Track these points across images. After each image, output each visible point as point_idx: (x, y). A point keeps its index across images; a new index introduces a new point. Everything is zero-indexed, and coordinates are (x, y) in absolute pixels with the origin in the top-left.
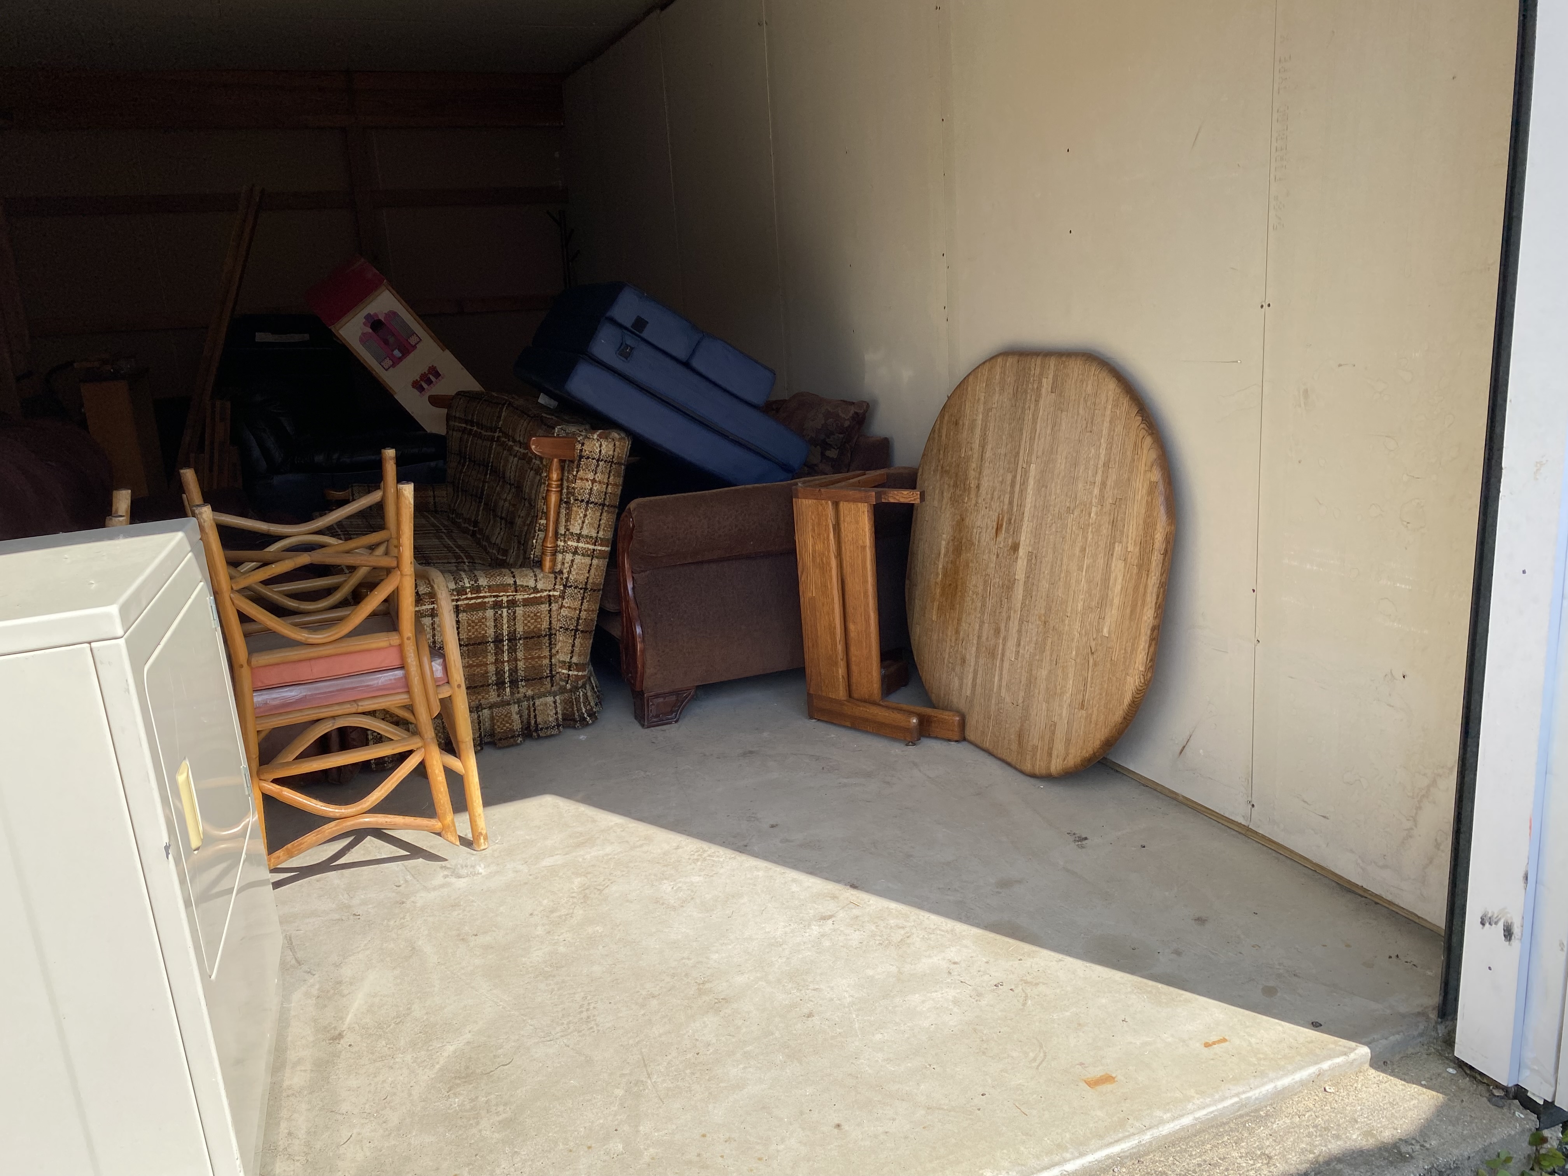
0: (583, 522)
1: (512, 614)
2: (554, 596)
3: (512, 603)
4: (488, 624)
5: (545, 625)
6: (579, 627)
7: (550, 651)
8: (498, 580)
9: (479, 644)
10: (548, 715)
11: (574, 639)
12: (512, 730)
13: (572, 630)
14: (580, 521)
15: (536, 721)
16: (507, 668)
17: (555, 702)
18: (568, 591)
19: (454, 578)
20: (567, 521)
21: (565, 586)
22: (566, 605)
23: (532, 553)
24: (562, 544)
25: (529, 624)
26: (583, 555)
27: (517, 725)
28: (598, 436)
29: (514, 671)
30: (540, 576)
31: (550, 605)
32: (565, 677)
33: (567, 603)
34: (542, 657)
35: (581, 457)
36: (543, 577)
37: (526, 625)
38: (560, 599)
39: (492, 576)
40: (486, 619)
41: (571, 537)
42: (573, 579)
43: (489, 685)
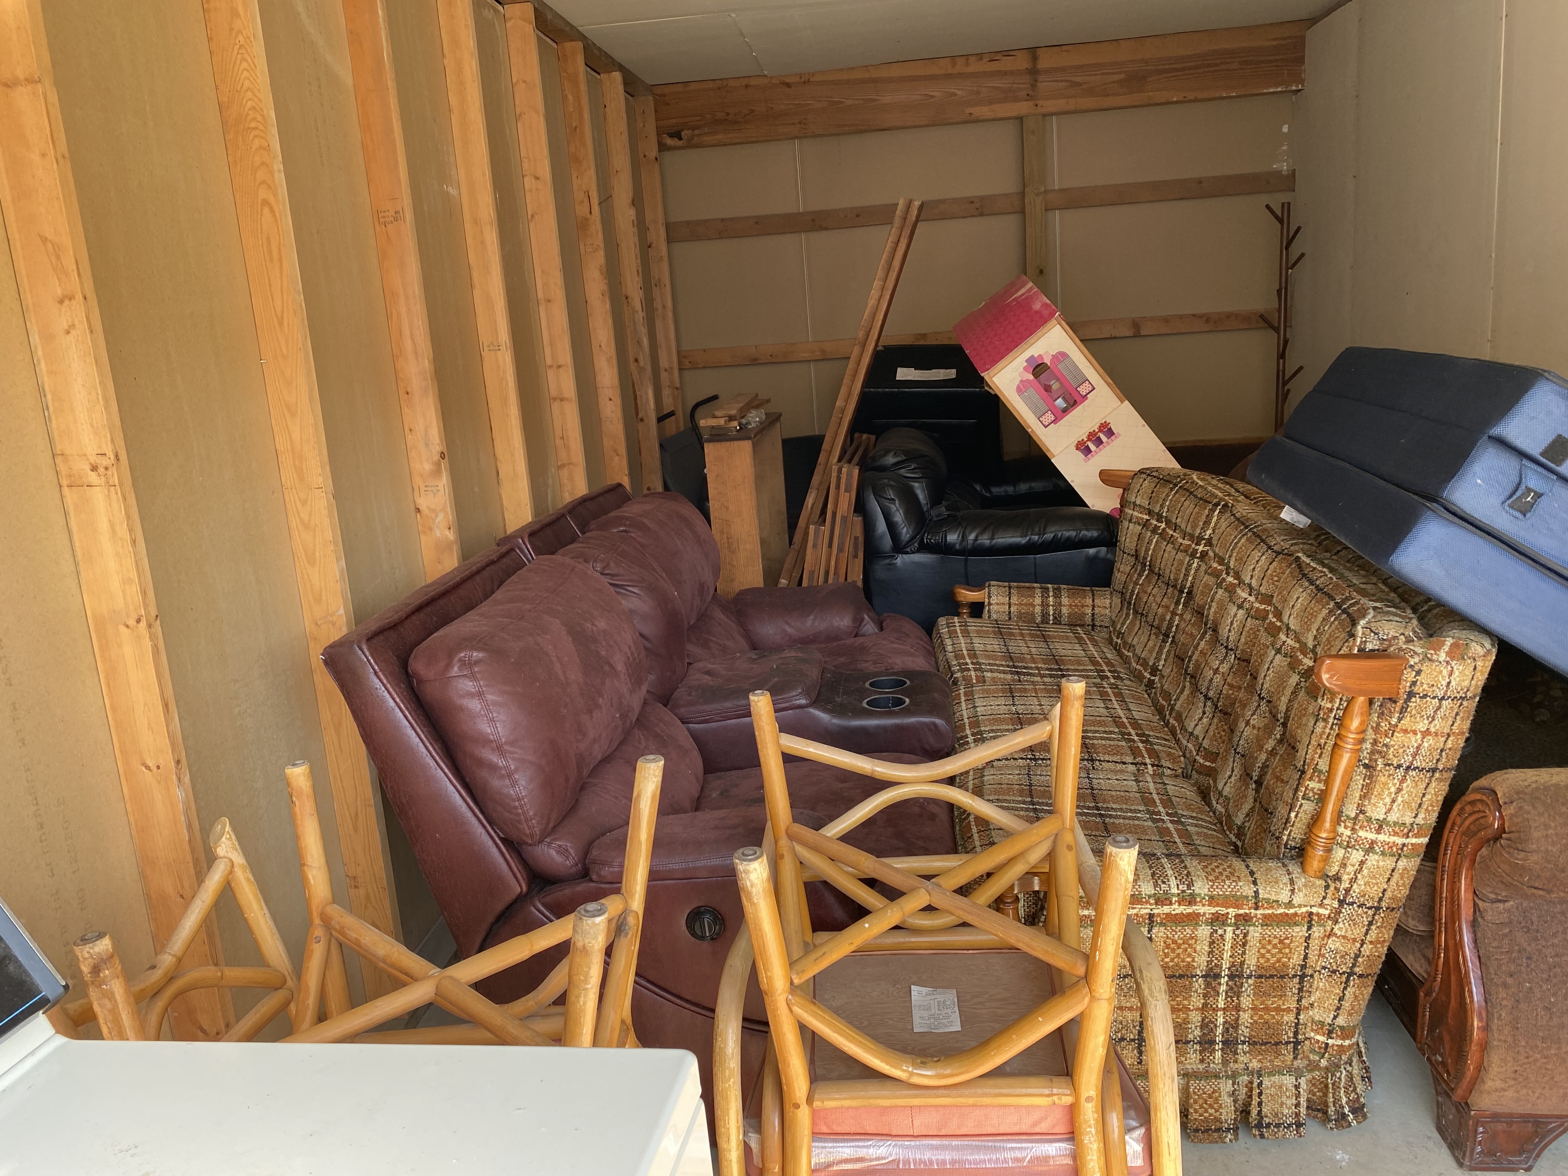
0: (1393, 801)
1: (1241, 937)
2: (1318, 914)
3: (1246, 919)
4: (1198, 948)
5: (1296, 959)
6: (1357, 970)
7: (1299, 1001)
8: (1227, 888)
9: (1181, 976)
10: (1282, 1104)
11: (1345, 988)
12: (1218, 1120)
13: (1344, 973)
14: (1388, 800)
15: (1260, 1112)
16: (1221, 1020)
17: (1297, 1087)
18: (1346, 910)
19: (1153, 875)
20: (1363, 797)
21: (1341, 902)
22: (1339, 933)
23: (1287, 833)
24: (1348, 832)
25: (1268, 956)
26: (1383, 853)
27: (1228, 1113)
29: (1232, 1026)
30: (1300, 882)
31: (1309, 928)
32: (1320, 1048)
33: (1340, 929)
34: (1284, 1010)
35: (1411, 695)
36: (1305, 886)
37: (1263, 956)
38: (1330, 923)
39: (1217, 878)
40: (1196, 940)
41: (1366, 824)
42: (1357, 891)
43: (1188, 1042)
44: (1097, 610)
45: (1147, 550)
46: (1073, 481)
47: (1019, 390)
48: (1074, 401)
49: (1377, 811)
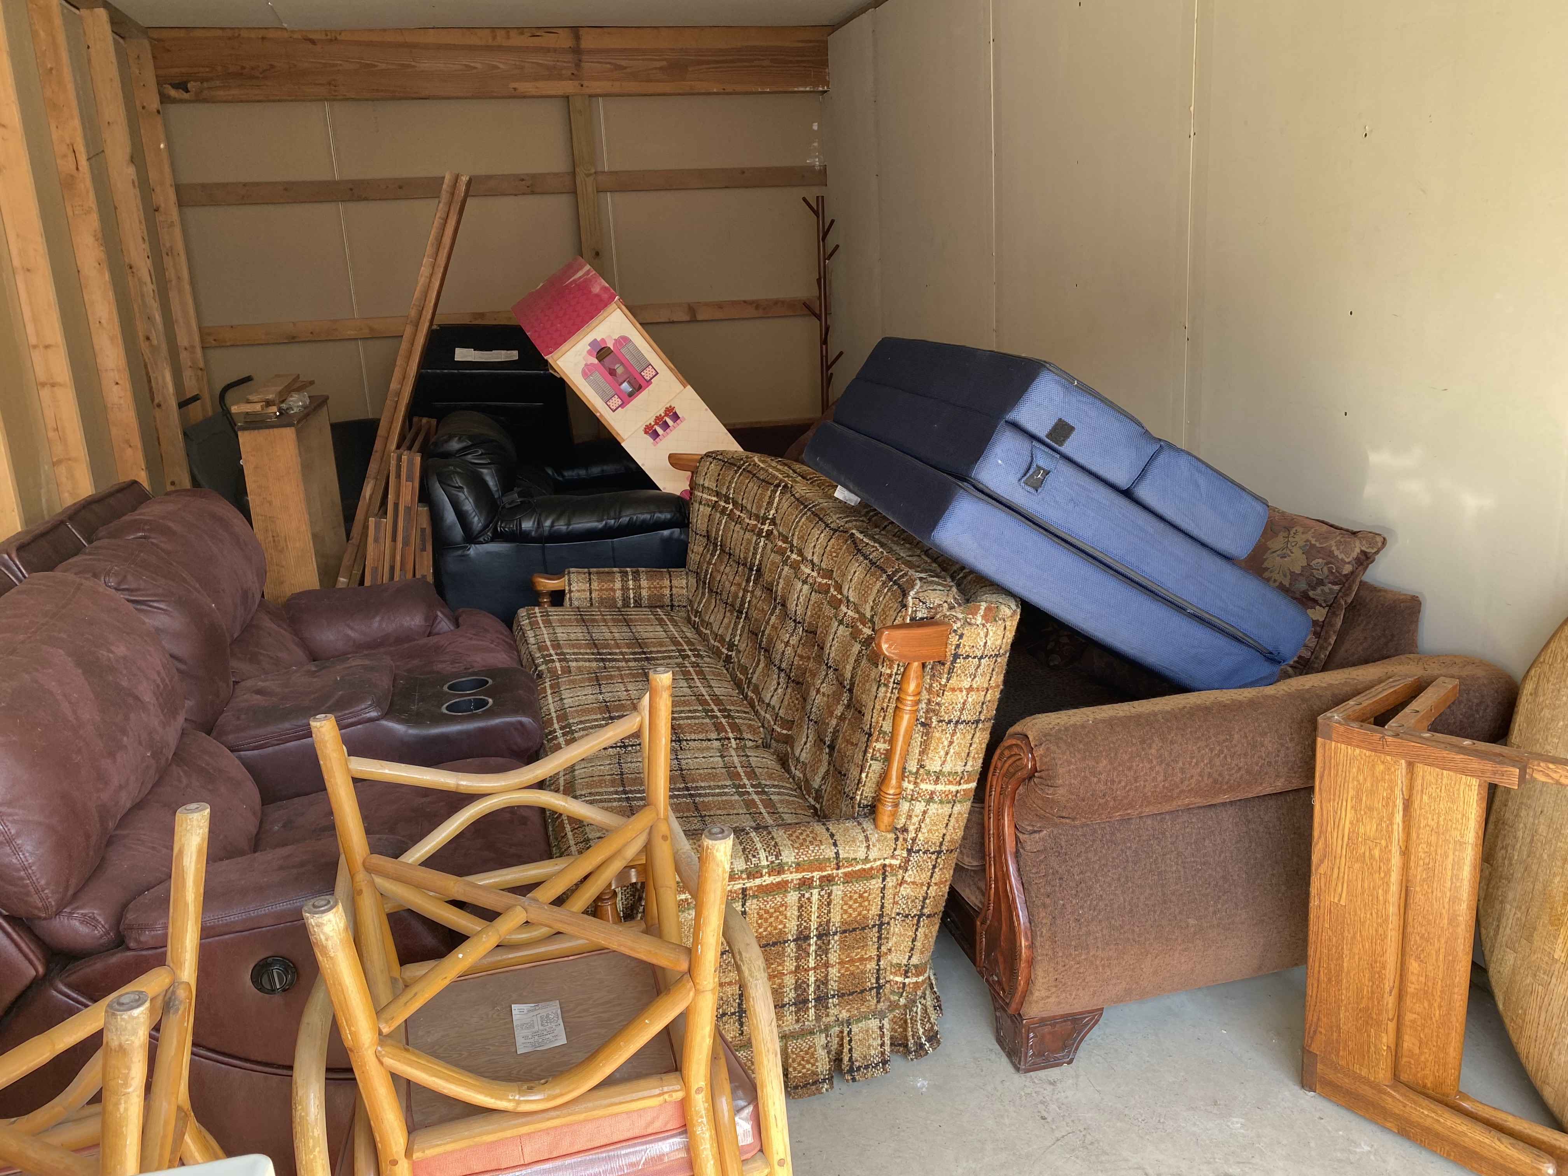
0: (947, 754)
1: (826, 897)
2: (891, 865)
3: (829, 880)
4: (789, 914)
5: (875, 910)
6: (925, 911)
7: (879, 948)
8: (812, 853)
9: (774, 944)
10: (869, 1046)
11: (917, 930)
12: (814, 1073)
13: (915, 916)
14: (942, 753)
15: (851, 1058)
17: (881, 1028)
18: (914, 858)
19: (744, 850)
20: (922, 753)
21: (910, 851)
22: (909, 880)
23: (859, 793)
24: (911, 786)
25: (850, 911)
26: (941, 802)
27: (823, 1065)
28: (983, 617)
29: (822, 982)
30: (874, 838)
31: (884, 880)
32: (899, 988)
33: (910, 876)
34: (866, 959)
35: (956, 656)
37: (846, 912)
38: (901, 871)
39: (802, 845)
40: (786, 907)
41: (925, 777)
42: (922, 839)
43: (784, 1006)
44: (674, 591)
45: (718, 530)
46: (643, 465)
47: (585, 374)
48: (639, 386)
49: (934, 764)
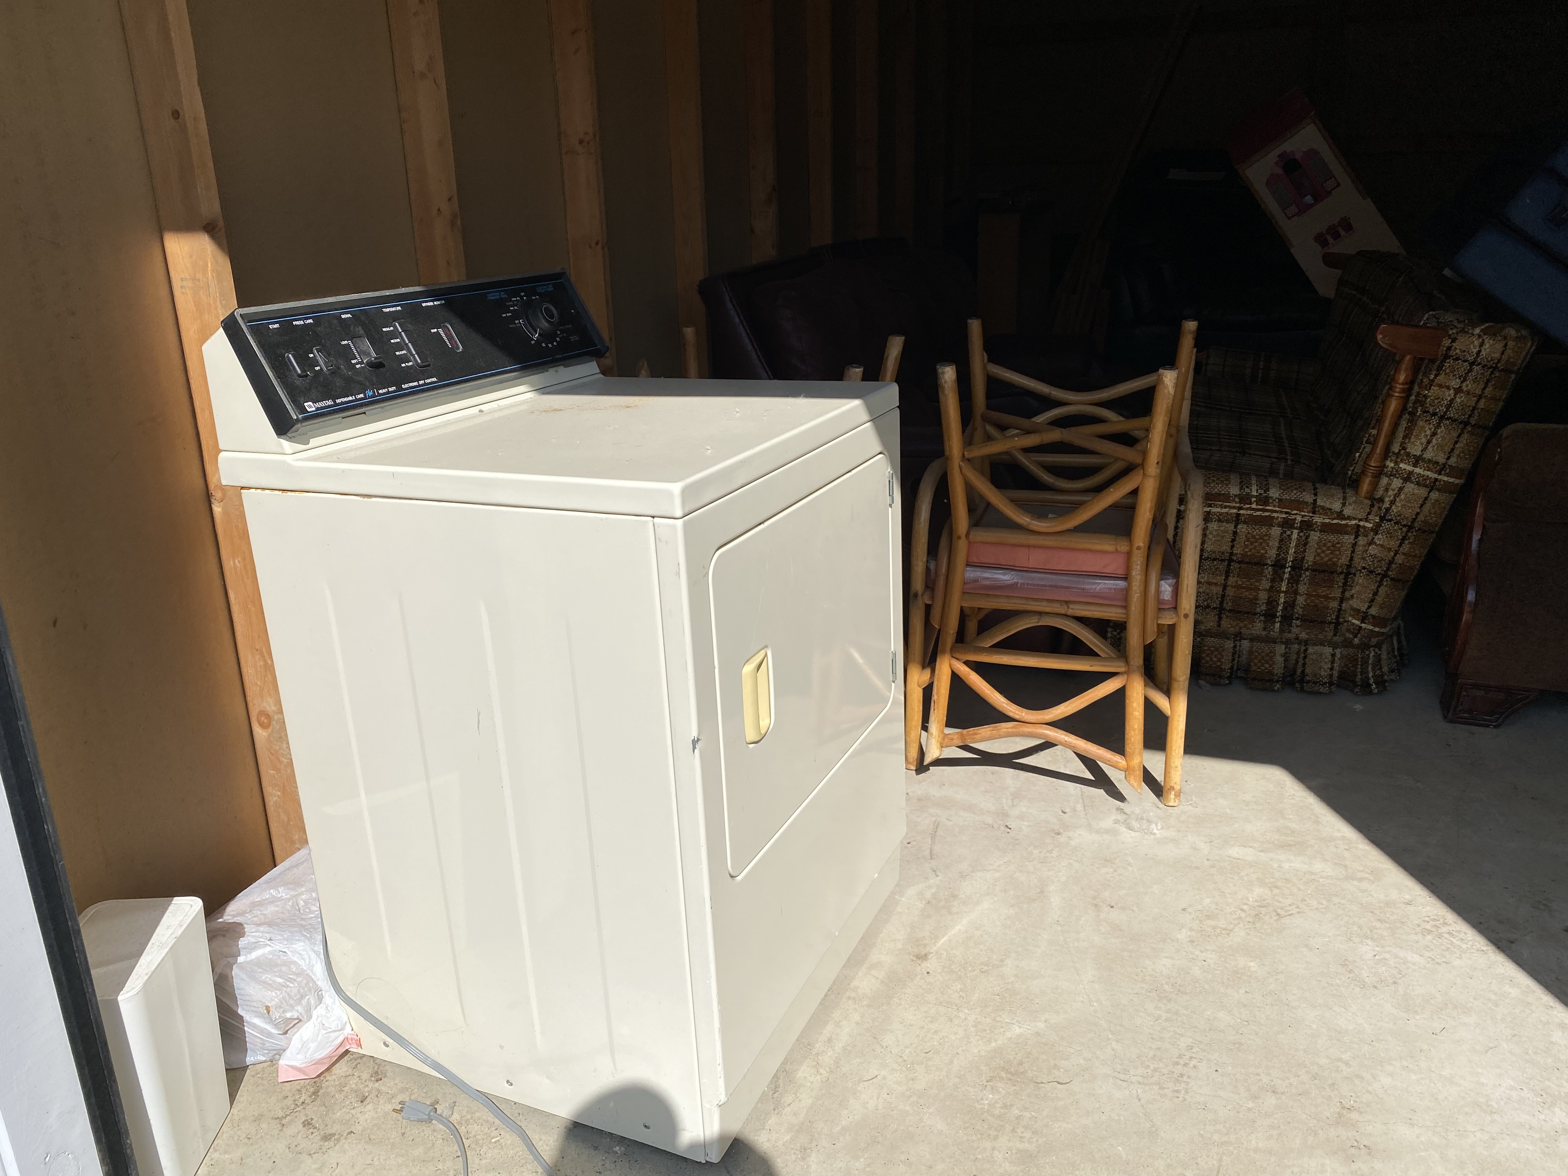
0: (1429, 442)
1: (1303, 538)
2: (1364, 527)
3: (1307, 526)
4: (1271, 543)
5: (1344, 560)
6: (1390, 573)
7: (1343, 592)
8: (1293, 495)
9: (1256, 564)
10: (1320, 668)
11: (1379, 587)
12: (1271, 673)
13: (1379, 574)
14: (1424, 440)
16: (1282, 600)
17: (1333, 655)
18: (1386, 525)
19: (1241, 483)
20: (1405, 437)
21: (1382, 519)
22: (1378, 542)
23: (1351, 468)
24: (1392, 465)
25: (1323, 555)
26: (1418, 484)
27: (1278, 668)
28: (1482, 330)
29: (1290, 605)
30: (1351, 499)
31: (1356, 537)
32: (1355, 629)
33: (1380, 539)
34: (1331, 598)
35: (1446, 357)
36: (1355, 502)
37: (1319, 555)
38: (1372, 533)
39: (1288, 488)
40: (1270, 537)
41: (1405, 458)
42: (1395, 511)
43: (1255, 614)
44: (1301, 376)
47: (1269, 183)
48: (1319, 197)
49: (1415, 449)
